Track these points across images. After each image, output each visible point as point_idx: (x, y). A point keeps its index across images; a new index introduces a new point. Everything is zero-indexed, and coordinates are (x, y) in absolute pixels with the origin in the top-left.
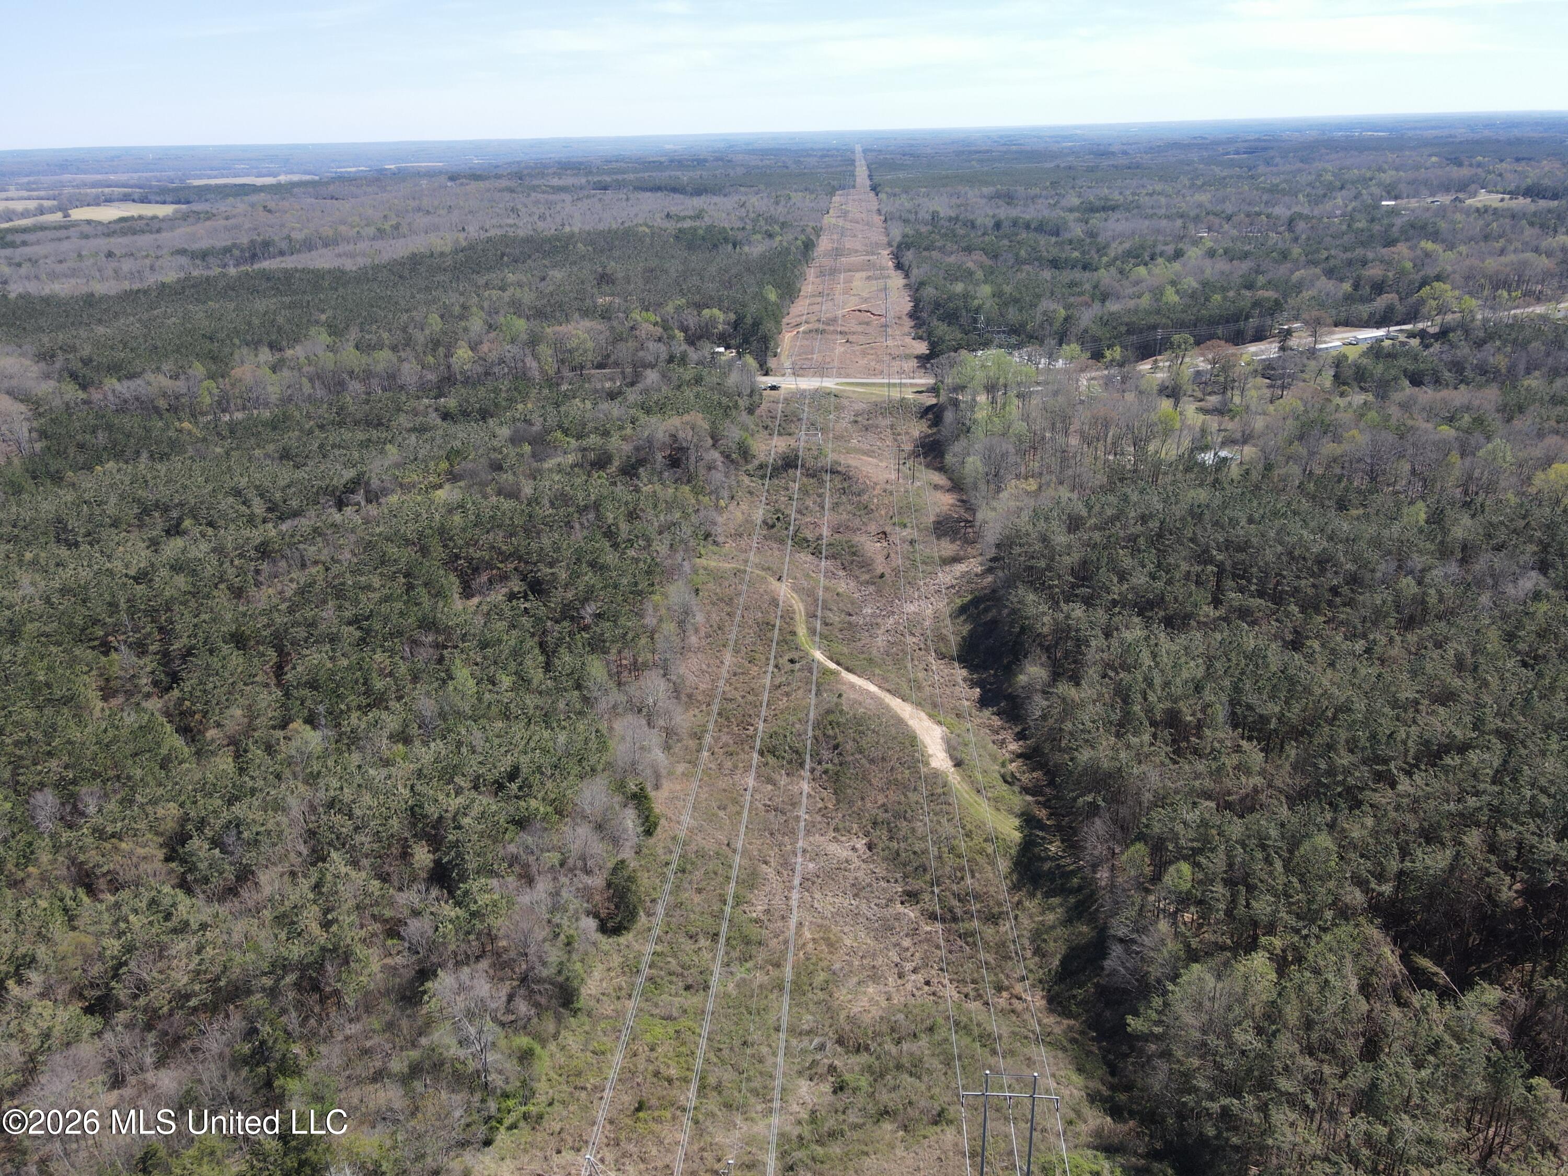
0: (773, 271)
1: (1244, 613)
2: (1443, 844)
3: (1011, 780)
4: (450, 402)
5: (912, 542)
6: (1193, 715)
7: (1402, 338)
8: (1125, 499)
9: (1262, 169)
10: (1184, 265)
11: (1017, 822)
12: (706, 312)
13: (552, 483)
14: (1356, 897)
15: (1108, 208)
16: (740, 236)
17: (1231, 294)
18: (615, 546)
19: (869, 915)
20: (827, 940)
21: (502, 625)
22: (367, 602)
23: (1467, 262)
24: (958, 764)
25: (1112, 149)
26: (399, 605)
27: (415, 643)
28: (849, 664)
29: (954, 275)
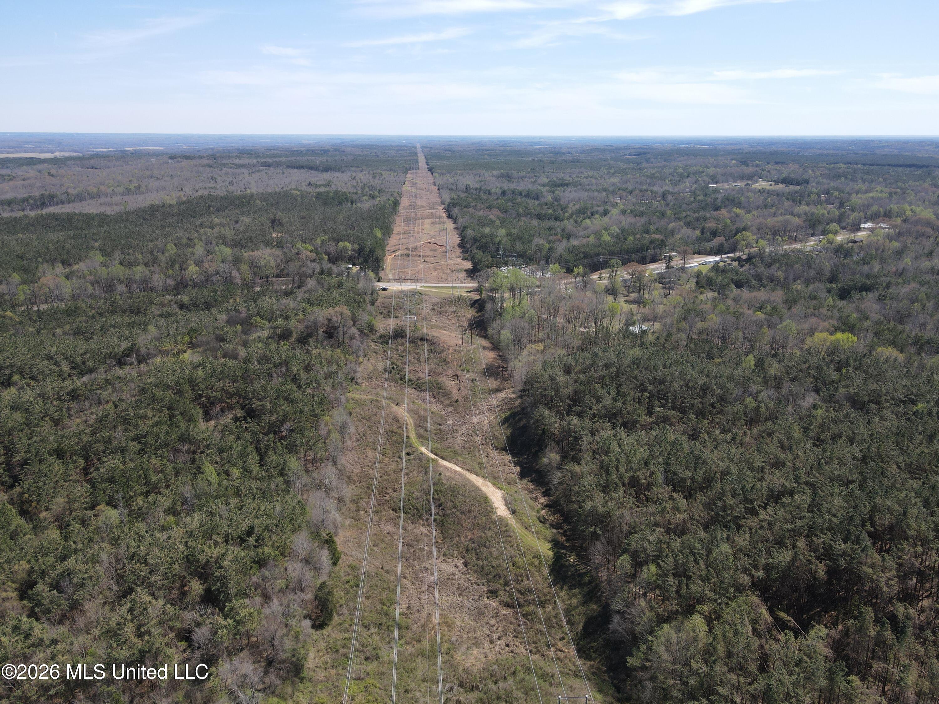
0: (377, 220)
1: (665, 419)
2: (786, 547)
3: (543, 521)
4: (185, 298)
5: (473, 381)
6: (645, 479)
7: (729, 261)
8: (595, 355)
9: (644, 165)
10: (610, 219)
11: (549, 545)
12: (341, 244)
13: (257, 348)
14: (745, 579)
15: (565, 185)
16: (355, 197)
17: (638, 236)
18: (299, 387)
19: (469, 606)
20: (446, 623)
21: (232, 438)
22: (144, 426)
23: (758, 221)
24: (513, 512)
25: (562, 151)
26: (166, 428)
27: (176, 451)
28: (444, 454)
29: (483, 222)
